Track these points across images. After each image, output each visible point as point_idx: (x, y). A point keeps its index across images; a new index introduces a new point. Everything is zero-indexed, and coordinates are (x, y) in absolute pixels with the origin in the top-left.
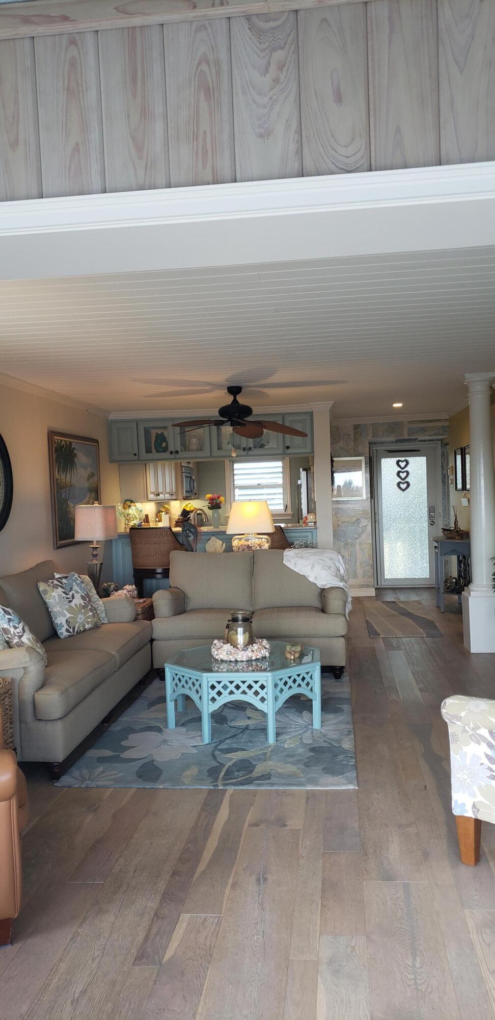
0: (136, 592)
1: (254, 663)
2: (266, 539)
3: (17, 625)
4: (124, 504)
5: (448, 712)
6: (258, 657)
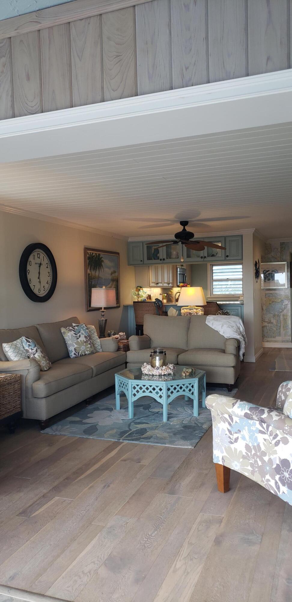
0: (125, 336)
1: (163, 377)
2: (200, 309)
3: (33, 348)
4: (136, 288)
5: (208, 403)
6: (165, 373)
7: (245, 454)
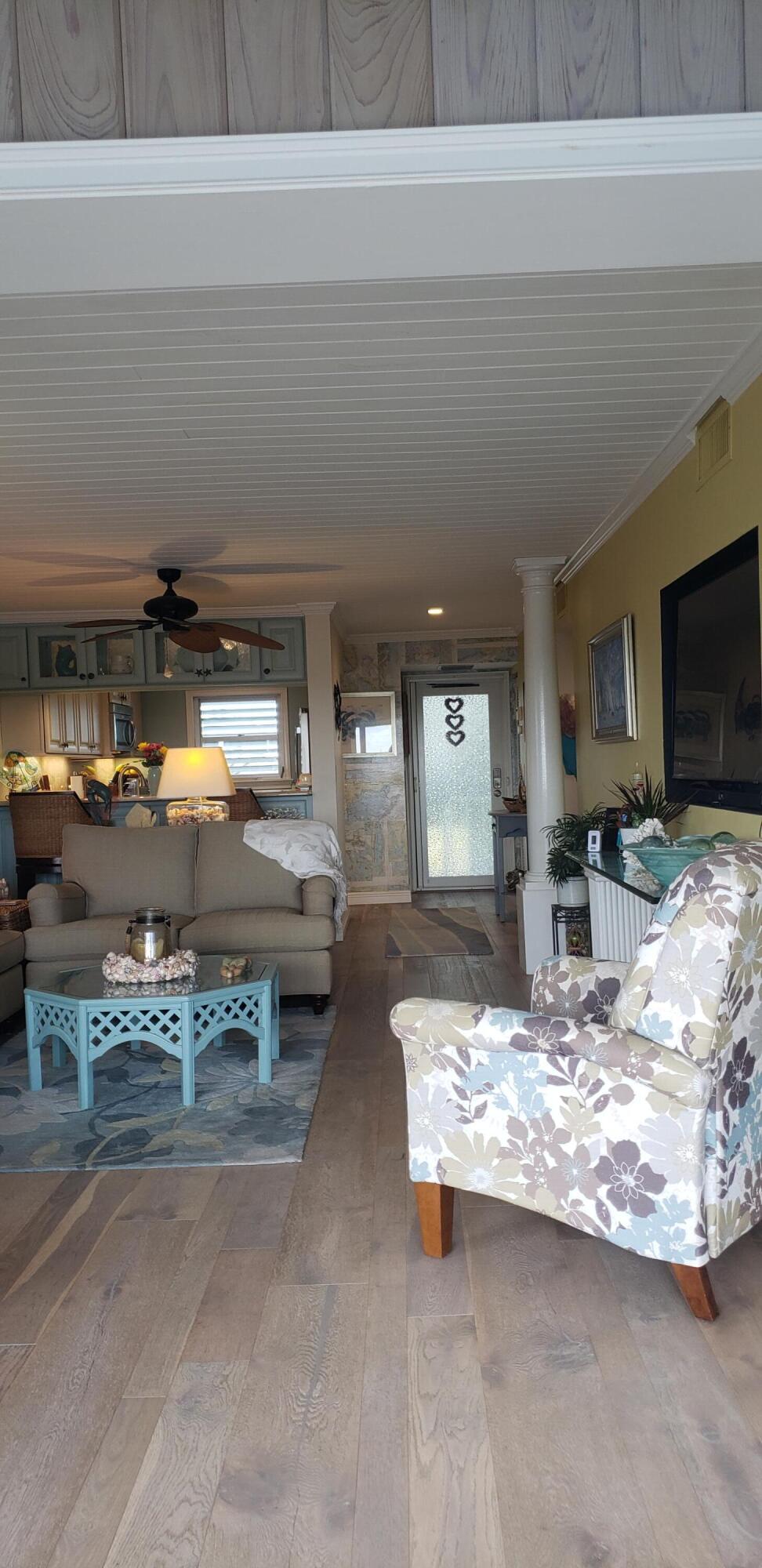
0: (7, 889)
1: (168, 986)
2: (220, 806)
4: (7, 758)
5: (400, 1024)
6: (176, 976)
7: (505, 1144)
